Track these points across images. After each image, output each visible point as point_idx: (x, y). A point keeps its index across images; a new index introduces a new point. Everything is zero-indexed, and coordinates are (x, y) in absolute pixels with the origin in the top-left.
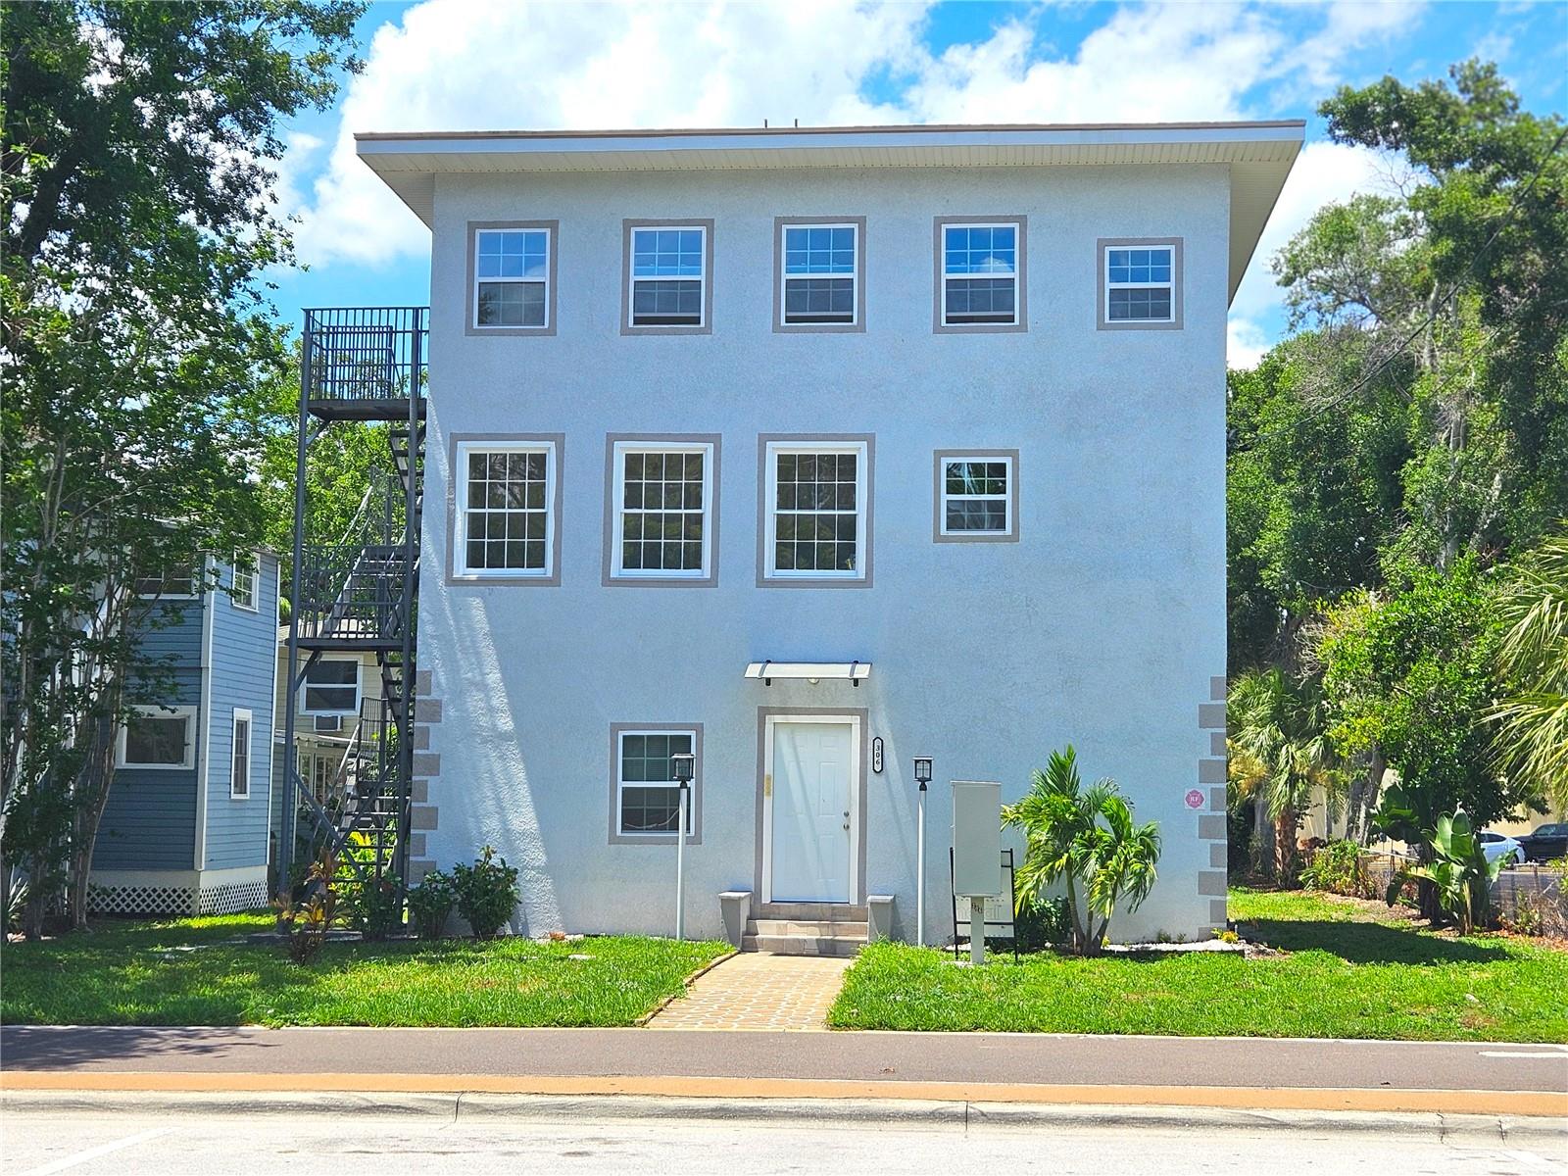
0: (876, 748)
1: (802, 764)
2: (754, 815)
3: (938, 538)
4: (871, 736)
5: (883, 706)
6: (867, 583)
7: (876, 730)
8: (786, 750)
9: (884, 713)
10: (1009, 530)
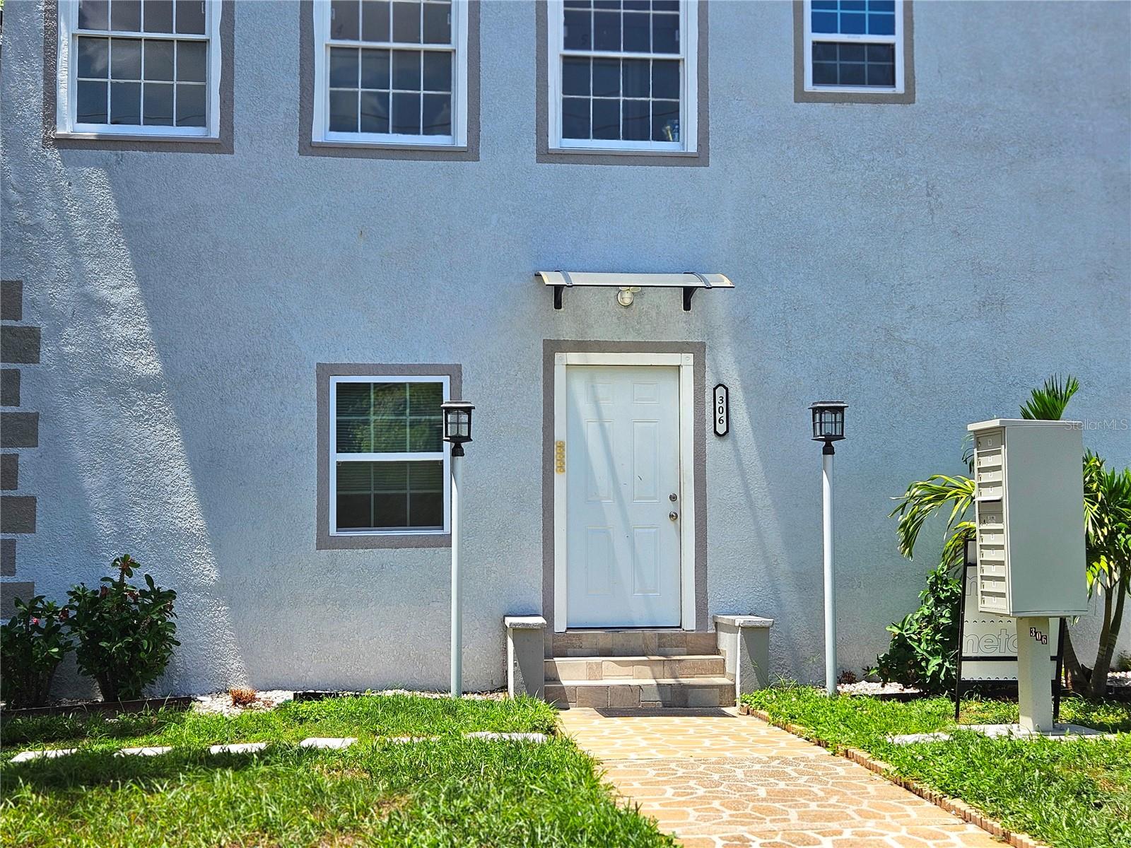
0: (718, 400)
1: (607, 425)
2: (540, 501)
3: (801, 96)
4: (710, 382)
5: (726, 339)
6: (699, 159)
7: (717, 373)
8: (584, 406)
9: (728, 350)
10: (900, 87)
